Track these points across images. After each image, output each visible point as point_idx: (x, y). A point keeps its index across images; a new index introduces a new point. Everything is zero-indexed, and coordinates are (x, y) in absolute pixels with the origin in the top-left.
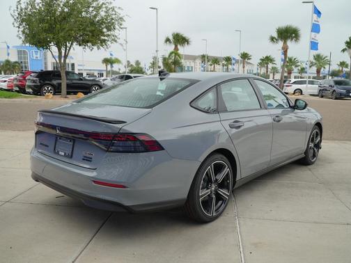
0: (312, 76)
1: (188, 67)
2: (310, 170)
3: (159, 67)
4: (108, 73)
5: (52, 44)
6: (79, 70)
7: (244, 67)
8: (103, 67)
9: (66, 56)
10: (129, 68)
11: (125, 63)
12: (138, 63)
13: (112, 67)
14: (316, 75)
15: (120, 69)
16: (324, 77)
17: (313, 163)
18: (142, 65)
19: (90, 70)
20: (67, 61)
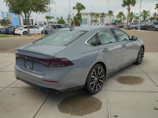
0: (141, 20)
1: (85, 18)
2: (139, 67)
3: (72, 20)
4: (48, 23)
5: (22, 12)
6: (35, 22)
7: (110, 18)
8: (46, 20)
9: (28, 17)
10: (58, 20)
11: (56, 18)
12: (62, 18)
13: (50, 20)
14: (143, 20)
15: (54, 21)
16: (147, 21)
17: (140, 64)
18: (64, 19)
19: (40, 22)
20: (29, 18)
